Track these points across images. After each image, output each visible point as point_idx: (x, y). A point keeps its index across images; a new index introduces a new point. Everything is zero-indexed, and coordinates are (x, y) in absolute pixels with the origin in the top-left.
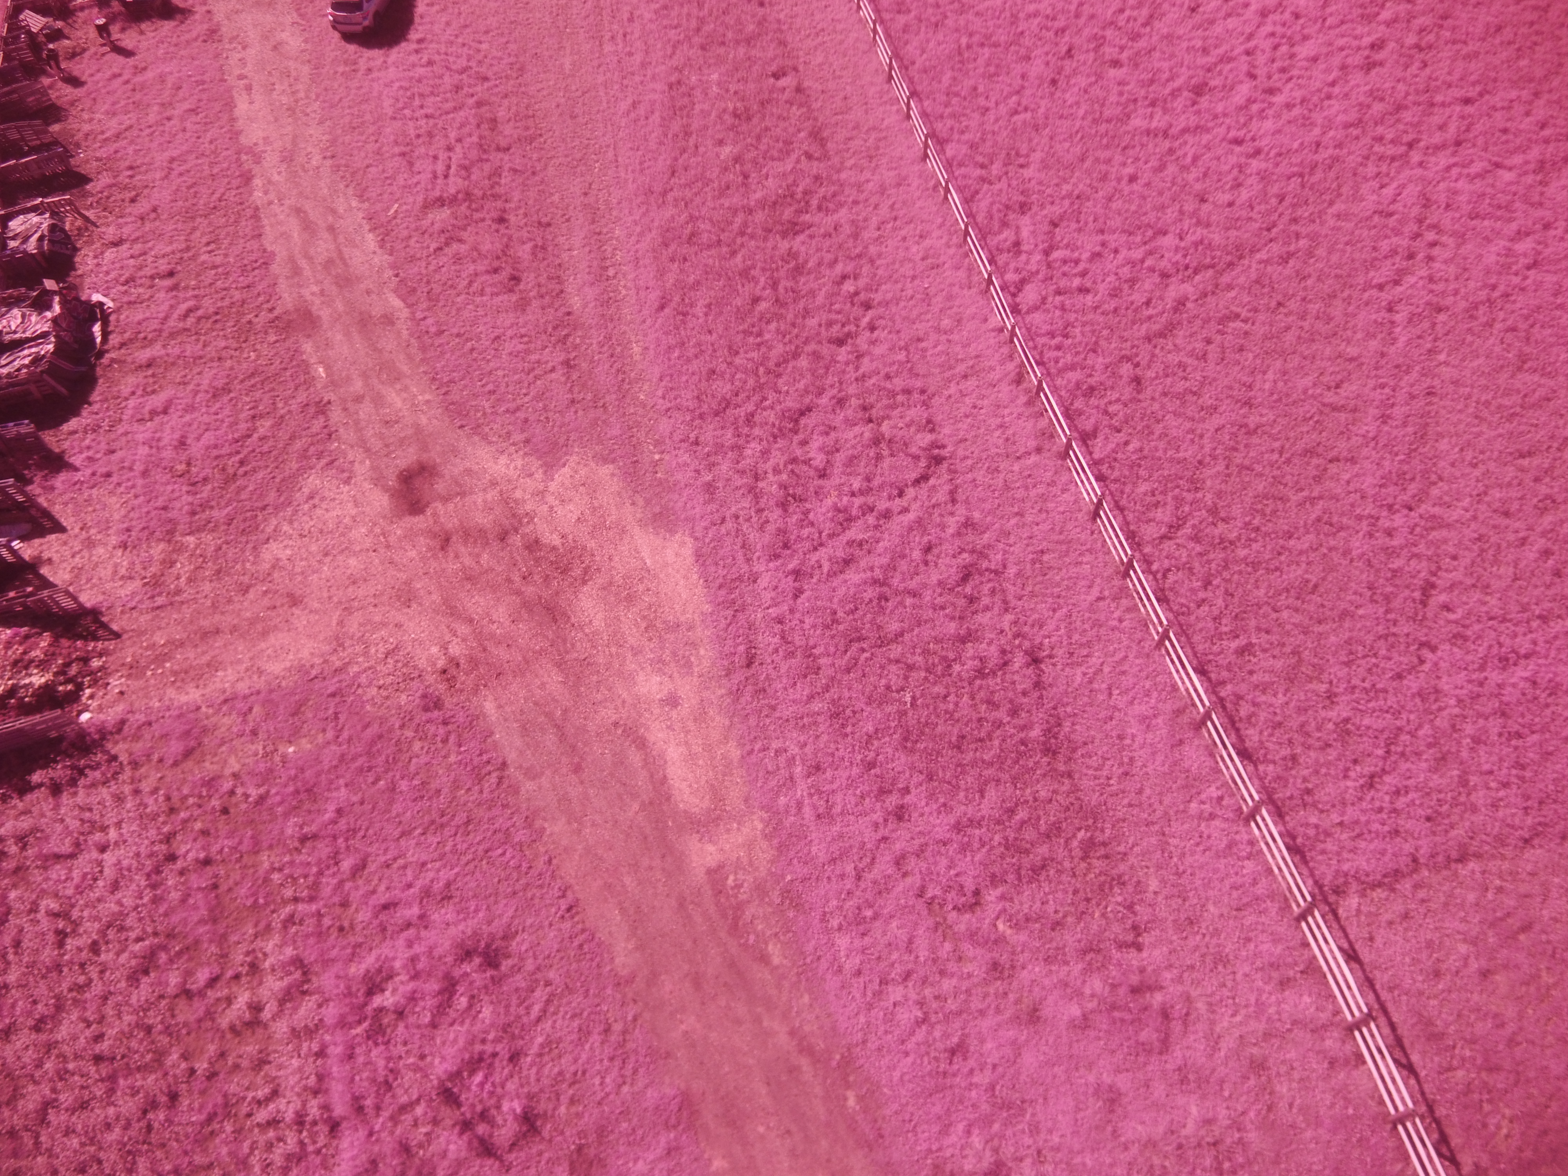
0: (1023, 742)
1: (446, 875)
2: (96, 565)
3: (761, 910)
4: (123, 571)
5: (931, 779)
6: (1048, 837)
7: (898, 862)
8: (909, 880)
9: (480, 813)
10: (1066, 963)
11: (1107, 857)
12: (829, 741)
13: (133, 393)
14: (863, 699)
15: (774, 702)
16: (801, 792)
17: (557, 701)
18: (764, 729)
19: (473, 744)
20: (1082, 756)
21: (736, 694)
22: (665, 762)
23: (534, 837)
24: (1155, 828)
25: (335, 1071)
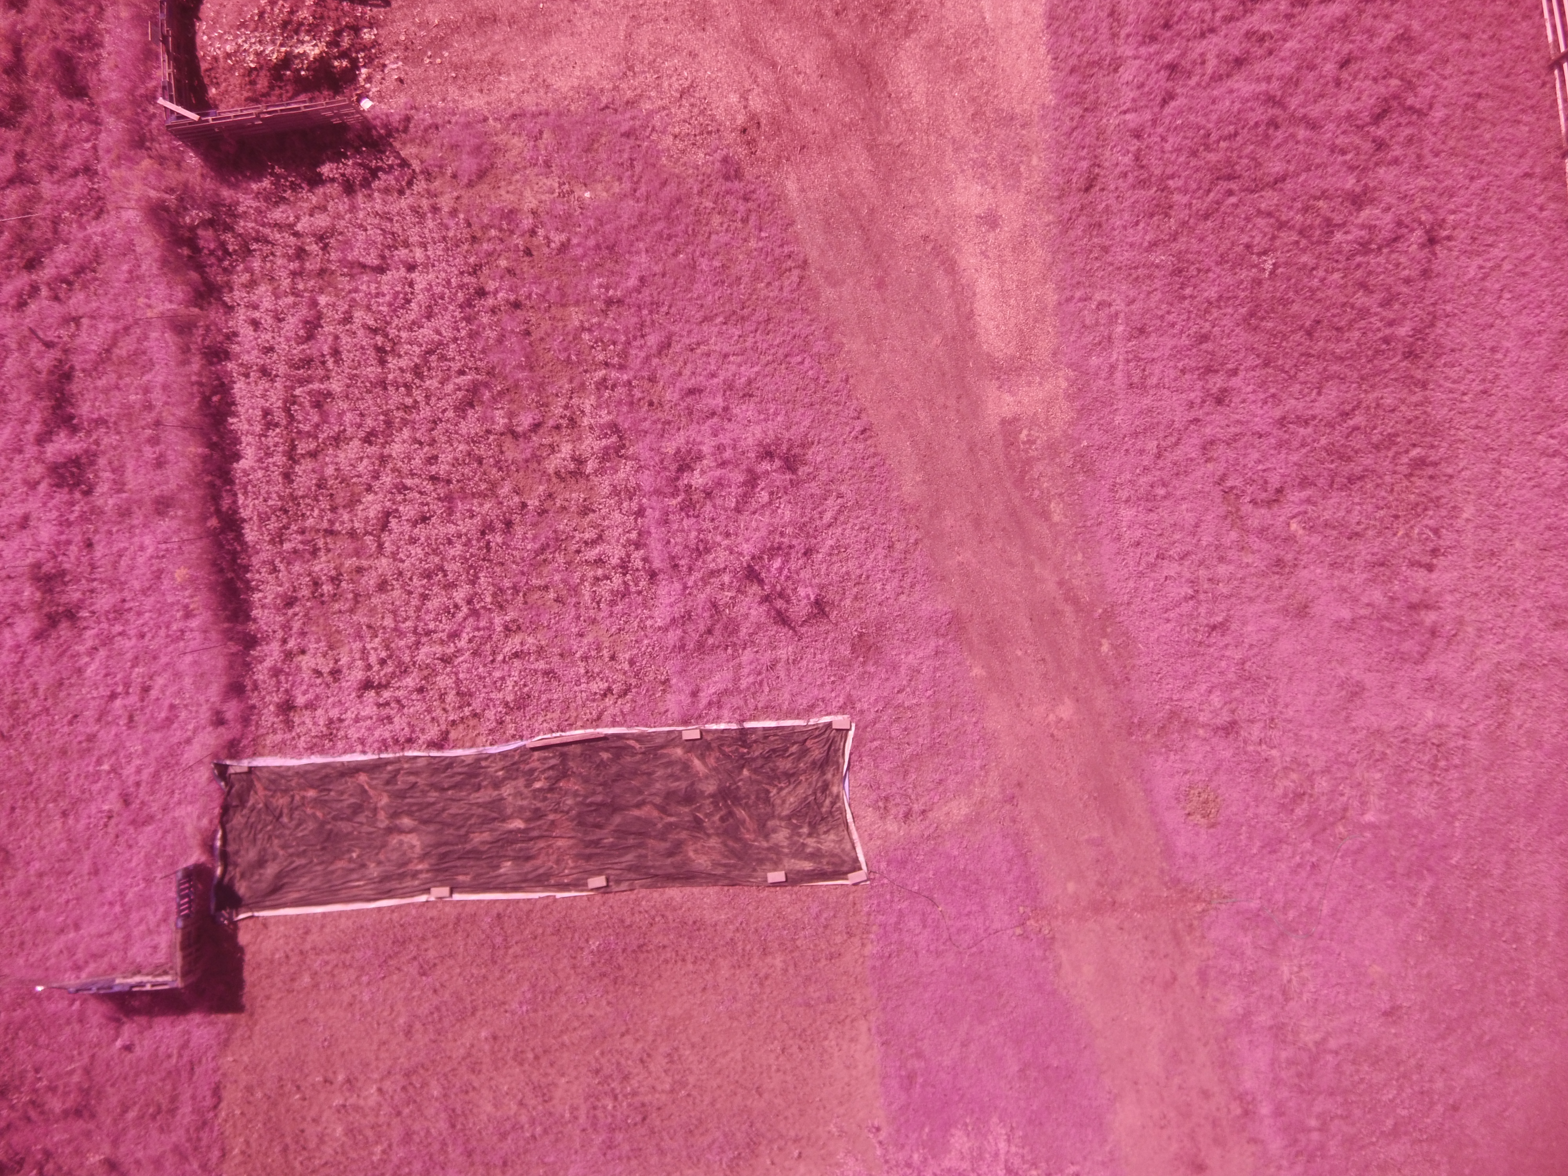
0: (1386, 340)
1: (748, 372)
3: (1049, 469)
5: (1266, 365)
6: (1377, 447)
7: (1207, 446)
8: (1210, 466)
9: (779, 313)
10: (1351, 571)
11: (1431, 477)
12: (1161, 301)
14: (1216, 257)
15: (1108, 243)
16: (1117, 354)
17: (864, 196)
18: (1090, 274)
19: (774, 230)
20: (1445, 365)
21: (1067, 225)
22: (974, 294)
23: (833, 351)
24: (1495, 455)
25: (653, 531)
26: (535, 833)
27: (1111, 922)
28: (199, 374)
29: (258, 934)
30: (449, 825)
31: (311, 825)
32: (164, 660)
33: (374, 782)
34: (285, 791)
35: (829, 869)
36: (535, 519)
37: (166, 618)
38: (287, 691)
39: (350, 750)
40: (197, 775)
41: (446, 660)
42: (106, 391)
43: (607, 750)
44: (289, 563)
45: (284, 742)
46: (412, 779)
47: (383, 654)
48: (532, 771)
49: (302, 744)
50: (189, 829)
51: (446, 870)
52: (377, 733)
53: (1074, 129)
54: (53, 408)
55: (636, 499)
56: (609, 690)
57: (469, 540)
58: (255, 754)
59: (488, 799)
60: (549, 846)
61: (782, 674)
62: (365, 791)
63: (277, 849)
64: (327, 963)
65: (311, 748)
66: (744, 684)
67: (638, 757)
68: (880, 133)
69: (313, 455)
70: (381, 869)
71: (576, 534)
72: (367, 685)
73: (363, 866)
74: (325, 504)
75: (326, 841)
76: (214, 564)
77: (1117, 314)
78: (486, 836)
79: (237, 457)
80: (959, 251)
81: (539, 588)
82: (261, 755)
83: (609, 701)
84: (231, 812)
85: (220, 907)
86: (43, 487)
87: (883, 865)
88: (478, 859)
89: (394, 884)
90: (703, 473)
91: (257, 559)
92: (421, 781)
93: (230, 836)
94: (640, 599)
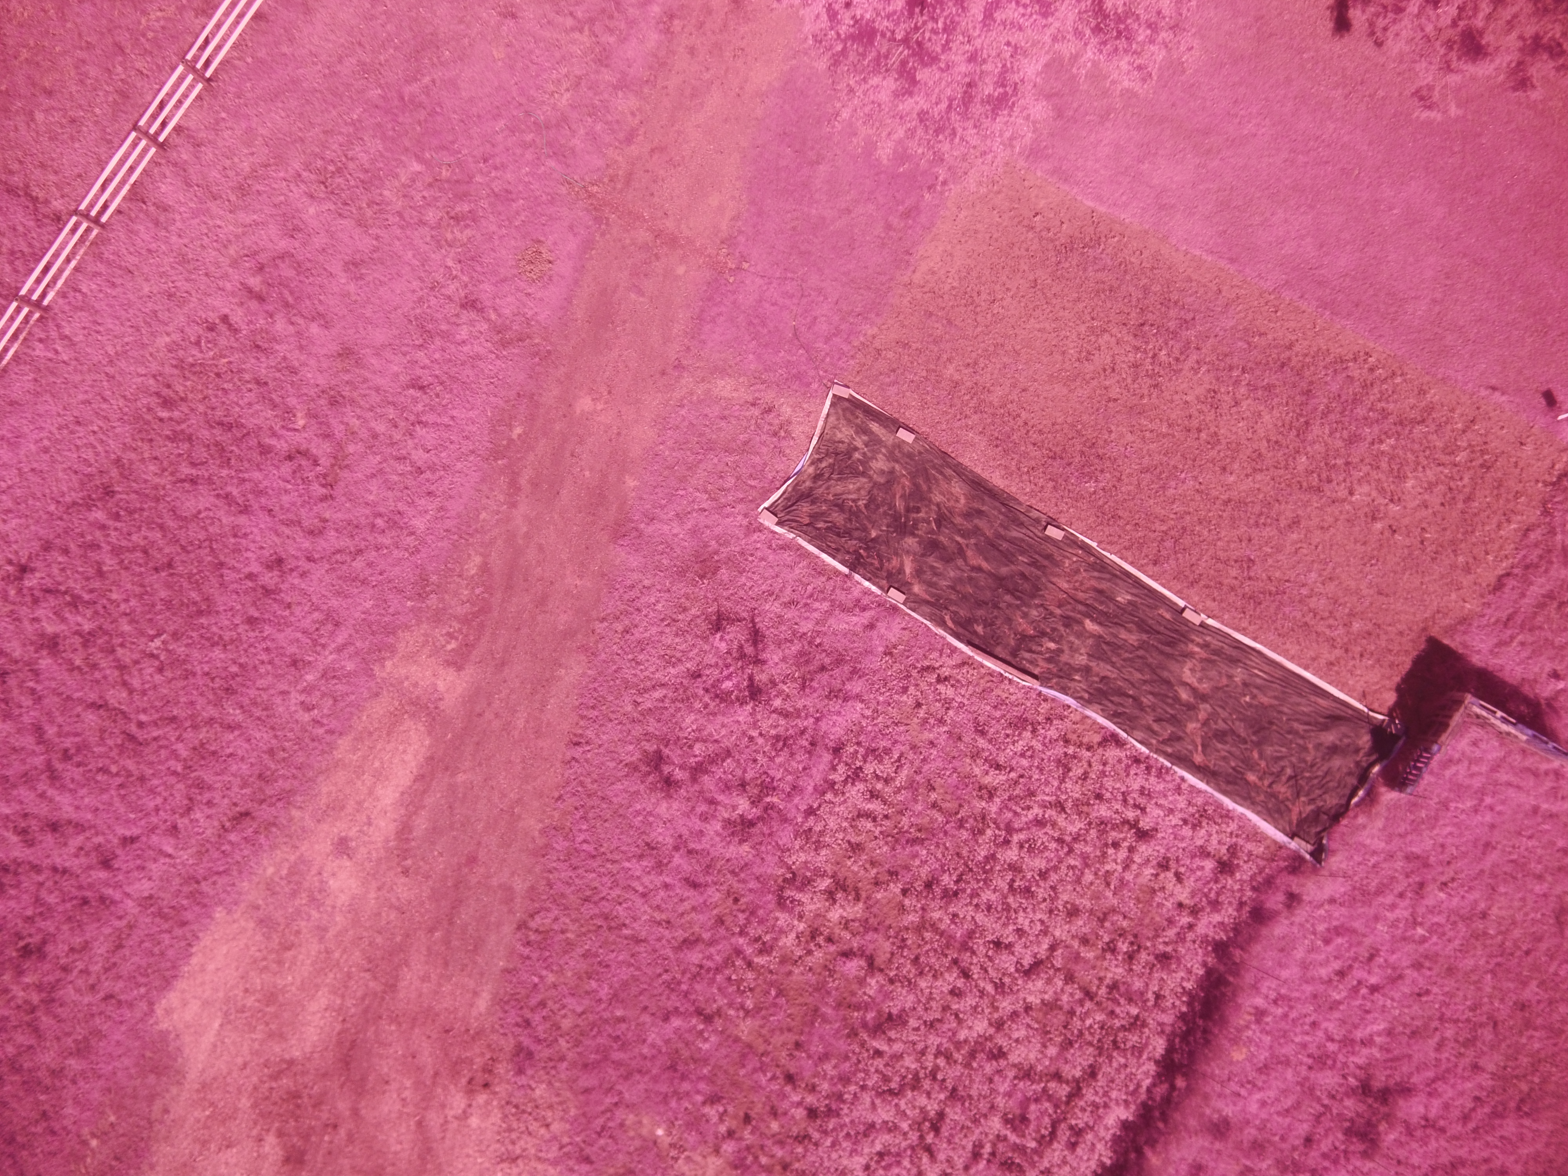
0: (117, 517)
1: (636, 868)
3: (453, 603)
5: (222, 564)
6: (190, 439)
7: (318, 533)
8: (327, 515)
9: (573, 899)
10: (285, 358)
11: (169, 386)
12: (261, 676)
14: (192, 680)
15: (265, 756)
16: (329, 658)
17: (429, 949)
18: (298, 741)
19: (525, 976)
20: (90, 465)
21: (285, 797)
22: (402, 793)
23: (553, 832)
24: (110, 370)
25: (810, 789)
26: (1080, 607)
27: (670, 224)
29: (1376, 691)
30: (1149, 666)
31: (1269, 750)
32: (1309, 989)
33: (1190, 747)
34: (1274, 795)
35: (860, 414)
36: (903, 872)
37: (1283, 1025)
38: (1216, 881)
39: (1193, 790)
40: (1343, 866)
41: (1059, 806)
43: (975, 633)
44: (1142, 994)
45: (1248, 839)
46: (1156, 727)
47: (1111, 851)
48: (1049, 660)
49: (1233, 826)
50: (1380, 823)
51: (1175, 631)
52: (1160, 787)
53: (219, 873)
55: (806, 826)
56: (939, 680)
58: (1281, 847)
59: (1102, 664)
60: (1076, 589)
61: (788, 591)
62: (1203, 745)
63: (1312, 752)
64: (1330, 627)
65: (1227, 816)
66: (826, 606)
67: (953, 608)
68: (375, 994)
69: (1057, 1076)
70: (1232, 671)
71: (877, 833)
72: (1143, 835)
73: (1245, 684)
74: (1076, 1023)
75: (1264, 728)
76: (1207, 1042)
77: (303, 691)
78: (1124, 635)
79: (1125, 1125)
80: (387, 841)
81: (940, 810)
82: (1275, 842)
83: (945, 672)
84: (1333, 811)
85: (1395, 738)
87: (815, 386)
88: (1143, 621)
89: (1228, 650)
90: (734, 808)
91: (1168, 1018)
92: (1150, 719)
93: (1347, 792)
94: (862, 738)
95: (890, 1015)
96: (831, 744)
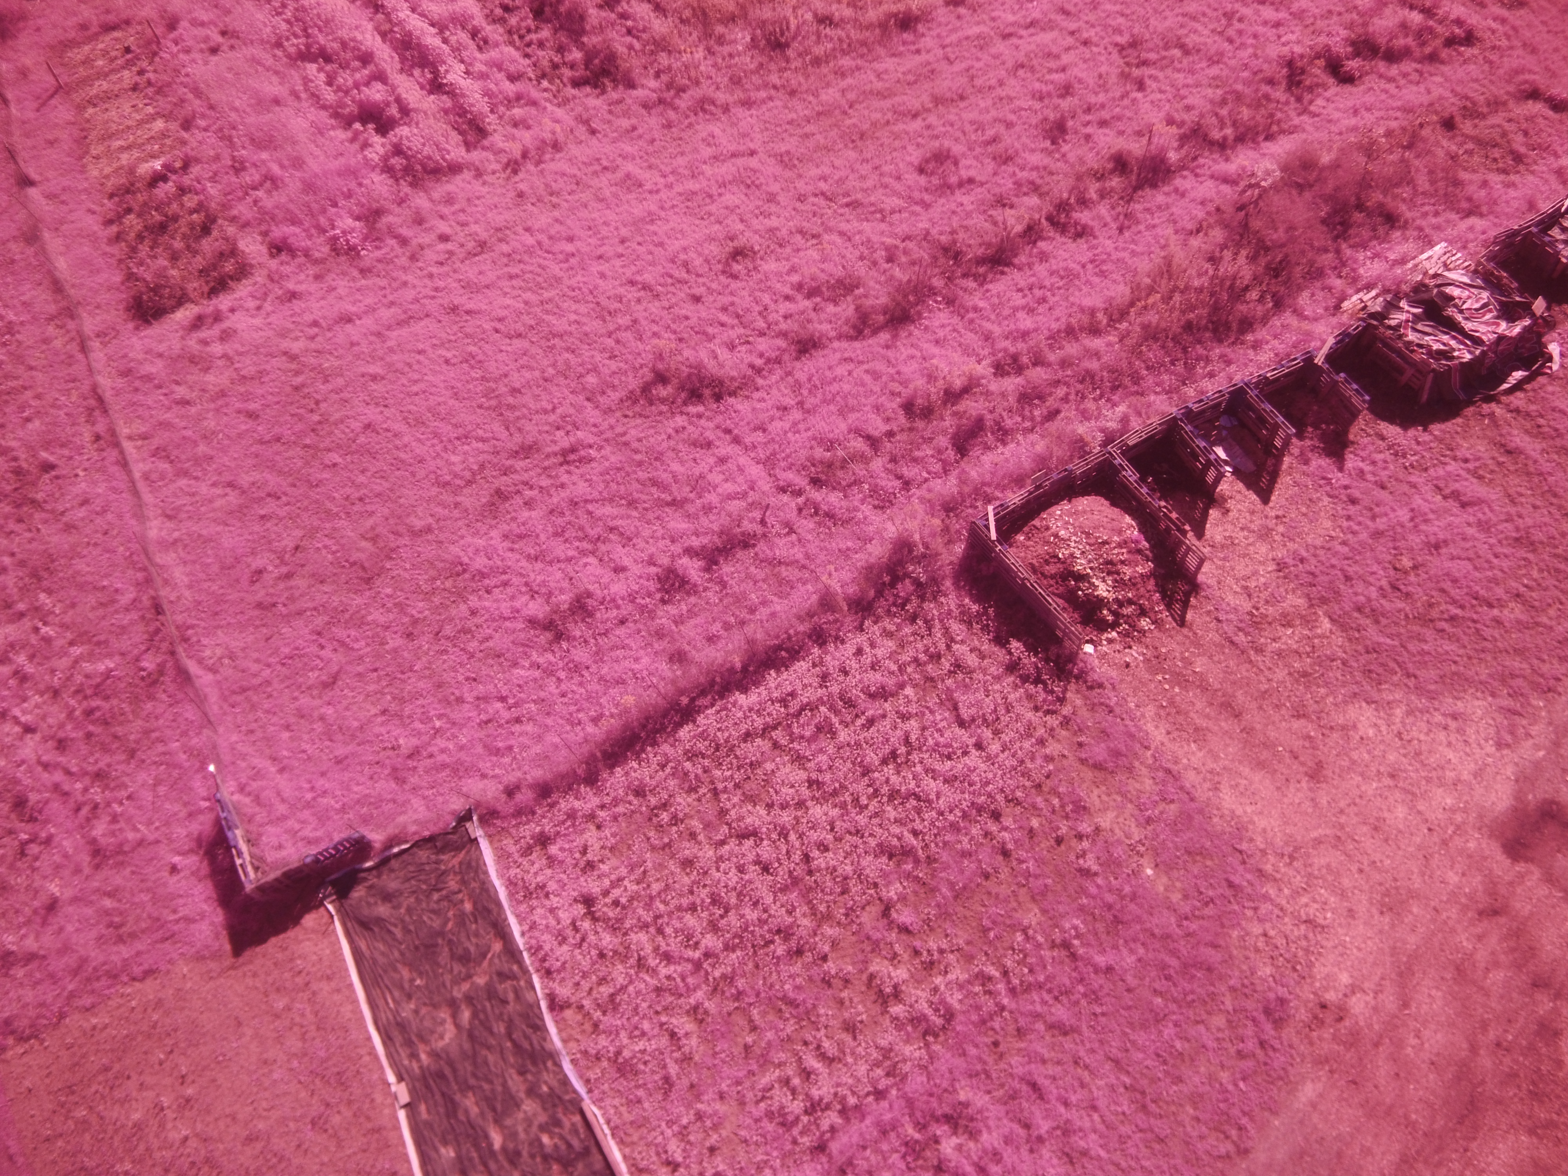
1: (1094, 1144)
2: (1245, 556)
4: (1252, 584)
9: (1176, 1149)
13: (1466, 461)
25: (868, 1121)
28: (797, 633)
29: (315, 932)
30: (475, 1064)
31: (436, 924)
32: (549, 721)
33: (496, 961)
34: (463, 882)
36: (817, 978)
37: (585, 705)
38: (557, 833)
39: (521, 919)
40: (454, 799)
41: (641, 964)
42: (748, 576)
44: (674, 775)
45: (509, 855)
46: (511, 996)
47: (623, 900)
48: (559, 1124)
49: (513, 872)
50: (401, 819)
51: (427, 1087)
52: (545, 937)
54: (717, 549)
55: (890, 1081)
57: (766, 922)
58: (490, 836)
59: (514, 1090)
62: (484, 956)
63: (405, 904)
64: (302, 1015)
65: (511, 883)
69: (776, 745)
70: (411, 1017)
71: (823, 1032)
72: (588, 901)
73: (409, 997)
74: (738, 777)
75: (425, 946)
76: (647, 719)
78: (474, 1110)
79: (745, 690)
81: (751, 1021)
82: (491, 842)
84: (428, 846)
85: (333, 883)
86: (653, 570)
88: (448, 1116)
89: (398, 1039)
90: (959, 1148)
91: (666, 748)
92: (511, 1007)
93: (405, 857)
94: (788, 1147)
95: (890, 857)
96: (824, 1159)
